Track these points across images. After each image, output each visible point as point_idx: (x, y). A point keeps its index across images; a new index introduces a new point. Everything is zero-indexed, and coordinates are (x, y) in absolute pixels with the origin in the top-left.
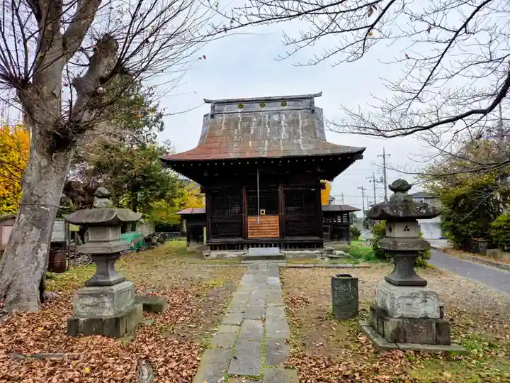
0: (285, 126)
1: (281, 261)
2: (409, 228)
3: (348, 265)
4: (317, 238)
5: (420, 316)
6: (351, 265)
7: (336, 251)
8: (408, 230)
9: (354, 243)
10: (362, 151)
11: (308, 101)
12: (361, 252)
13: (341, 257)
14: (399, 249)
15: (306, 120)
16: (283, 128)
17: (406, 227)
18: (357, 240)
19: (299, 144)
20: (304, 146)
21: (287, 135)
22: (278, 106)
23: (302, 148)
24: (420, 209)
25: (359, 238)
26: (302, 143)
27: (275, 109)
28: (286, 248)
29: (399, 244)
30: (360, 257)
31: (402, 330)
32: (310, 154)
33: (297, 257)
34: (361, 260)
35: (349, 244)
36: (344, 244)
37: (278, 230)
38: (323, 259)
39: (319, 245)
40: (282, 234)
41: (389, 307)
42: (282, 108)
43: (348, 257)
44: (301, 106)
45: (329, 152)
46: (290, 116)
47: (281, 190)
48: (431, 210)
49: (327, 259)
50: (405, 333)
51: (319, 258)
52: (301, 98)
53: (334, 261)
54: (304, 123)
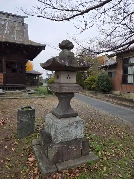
0: (7, 28)
1: (3, 96)
2: (70, 76)
3: (36, 97)
4: (23, 85)
5: (73, 138)
6: (37, 97)
7: (31, 91)
8: (70, 78)
9: (40, 87)
10: (45, 46)
11: (21, 19)
12: (42, 91)
13: (34, 93)
14: (63, 92)
15: (19, 27)
16: (6, 28)
17: (69, 76)
18: (42, 86)
19: (14, 37)
20: (17, 39)
21: (8, 32)
22: (5, 17)
23: (16, 40)
24: (80, 62)
25: (43, 85)
26: (16, 37)
27: (3, 18)
28: (6, 89)
29: (64, 88)
30: (42, 93)
31: (61, 153)
32: (19, 43)
33: (12, 94)
34: (42, 94)
35: (38, 88)
36: (36, 88)
37: (2, 81)
38: (25, 94)
39: (24, 88)
40: (4, 83)
41: (52, 134)
42: (6, 18)
43: (37, 93)
44: (17, 20)
45: (29, 44)
46: (11, 24)
47: (4, 60)
48: (86, 64)
49: (27, 94)
50: (63, 154)
51: (23, 94)
52: (17, 16)
53: (30, 95)
54: (18, 28)
